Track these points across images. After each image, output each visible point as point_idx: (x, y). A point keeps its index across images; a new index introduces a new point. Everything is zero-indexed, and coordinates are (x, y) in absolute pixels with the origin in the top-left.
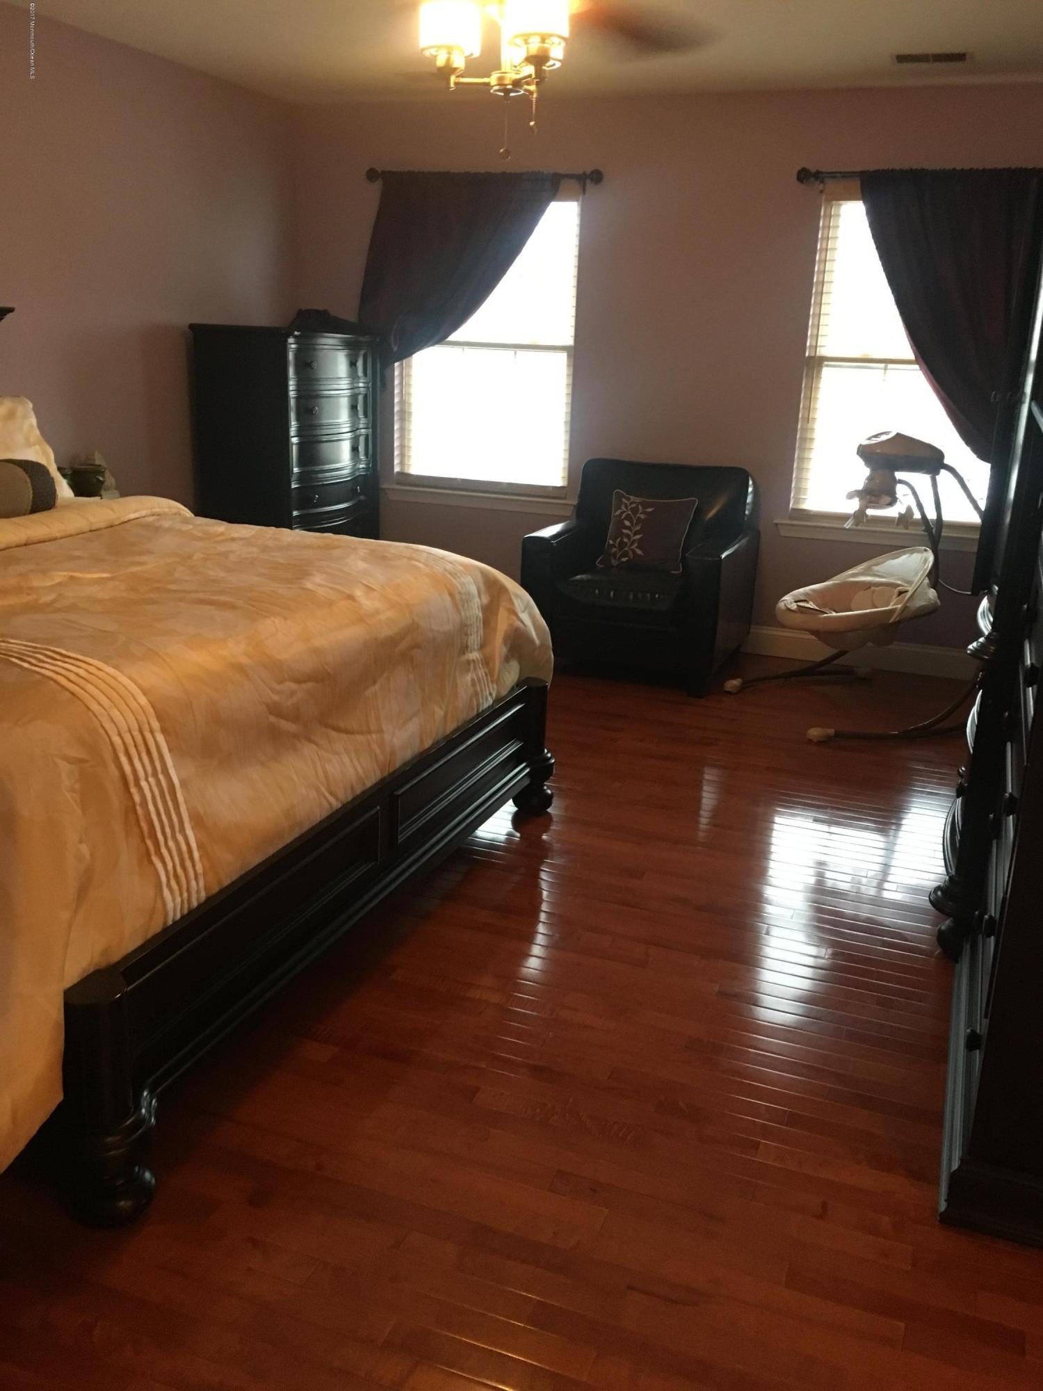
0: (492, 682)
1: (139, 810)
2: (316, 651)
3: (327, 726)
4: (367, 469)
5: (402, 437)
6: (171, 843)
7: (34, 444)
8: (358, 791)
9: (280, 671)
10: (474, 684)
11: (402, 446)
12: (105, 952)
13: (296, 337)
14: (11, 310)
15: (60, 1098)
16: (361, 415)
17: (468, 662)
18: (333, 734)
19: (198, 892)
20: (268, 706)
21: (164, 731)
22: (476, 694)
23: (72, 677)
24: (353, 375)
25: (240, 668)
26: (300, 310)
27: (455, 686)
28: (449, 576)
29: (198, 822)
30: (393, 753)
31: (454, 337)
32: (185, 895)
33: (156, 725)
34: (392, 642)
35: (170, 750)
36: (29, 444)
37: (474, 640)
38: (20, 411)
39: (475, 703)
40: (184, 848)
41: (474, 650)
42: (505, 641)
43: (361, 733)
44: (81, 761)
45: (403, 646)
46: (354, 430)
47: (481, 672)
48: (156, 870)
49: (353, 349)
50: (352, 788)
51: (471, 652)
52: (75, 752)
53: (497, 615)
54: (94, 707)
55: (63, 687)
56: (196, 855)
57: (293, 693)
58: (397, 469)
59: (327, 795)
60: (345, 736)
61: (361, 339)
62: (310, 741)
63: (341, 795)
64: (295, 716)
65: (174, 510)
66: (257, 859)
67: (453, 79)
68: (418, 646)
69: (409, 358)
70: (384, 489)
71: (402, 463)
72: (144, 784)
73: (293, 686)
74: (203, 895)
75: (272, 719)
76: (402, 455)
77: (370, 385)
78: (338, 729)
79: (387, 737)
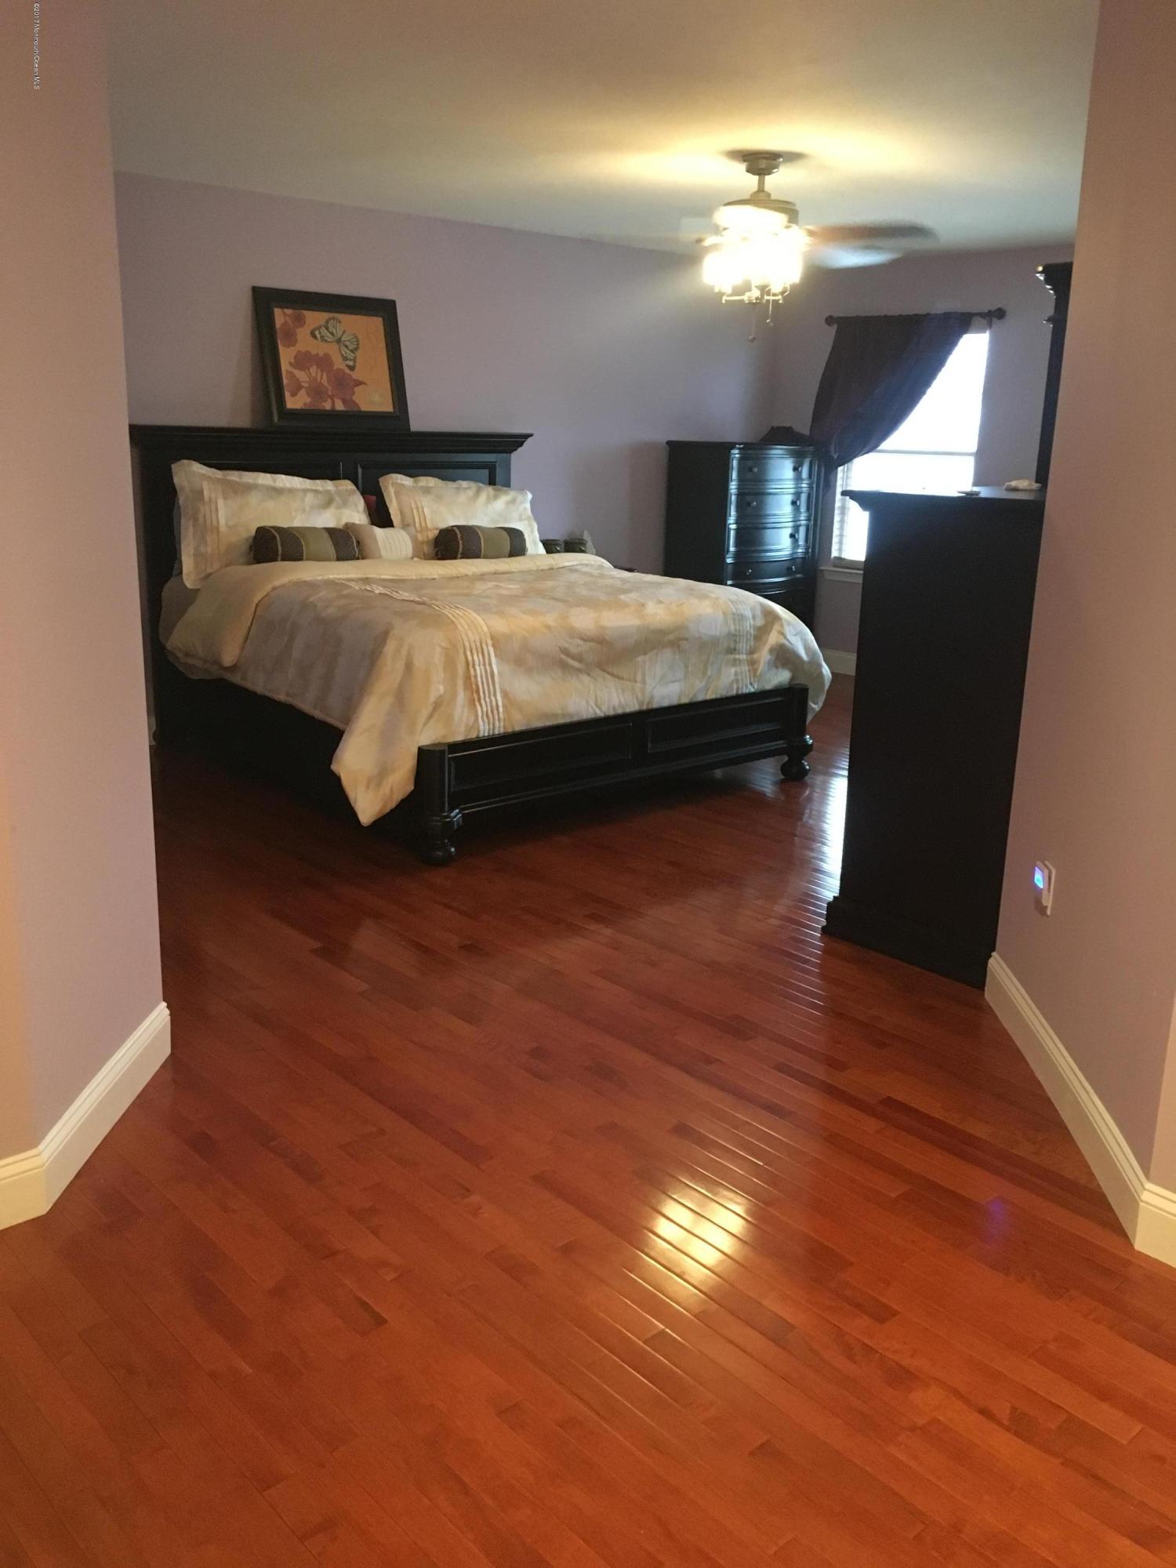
0: (755, 676)
1: (472, 678)
2: (603, 628)
3: (604, 670)
4: (806, 553)
5: (842, 528)
6: (487, 699)
7: (525, 520)
8: (620, 711)
9: (573, 633)
10: (736, 674)
11: (841, 536)
12: (444, 736)
13: (739, 449)
14: (531, 435)
15: (412, 788)
16: (803, 509)
17: (735, 660)
18: (606, 675)
19: (499, 727)
20: (560, 649)
21: (494, 646)
22: (737, 681)
23: (455, 615)
24: (798, 479)
25: (548, 627)
26: (773, 428)
27: (719, 672)
28: (730, 603)
29: (505, 694)
30: (652, 697)
31: (884, 446)
32: (491, 726)
33: (490, 642)
34: (662, 632)
35: (496, 656)
36: (520, 519)
37: (743, 646)
38: (520, 497)
39: (735, 686)
40: (494, 703)
41: (742, 653)
42: (771, 651)
43: (630, 680)
44: (447, 649)
45: (671, 637)
46: (795, 520)
47: (746, 668)
48: (477, 711)
49: (798, 459)
50: (614, 708)
51: (739, 653)
52: (444, 644)
53: (769, 634)
54: (460, 628)
55: (449, 618)
56: (501, 709)
57: (578, 646)
58: (834, 553)
59: (594, 706)
60: (617, 680)
61: (807, 449)
62: (589, 675)
63: (605, 708)
64: (579, 658)
65: (599, 563)
66: (538, 724)
67: (724, 299)
68: (687, 639)
69: (849, 464)
70: (822, 571)
71: (840, 550)
72: (477, 667)
73: (580, 642)
74: (502, 731)
75: (563, 656)
76: (841, 543)
77: (814, 486)
78: (612, 675)
79: (648, 688)
